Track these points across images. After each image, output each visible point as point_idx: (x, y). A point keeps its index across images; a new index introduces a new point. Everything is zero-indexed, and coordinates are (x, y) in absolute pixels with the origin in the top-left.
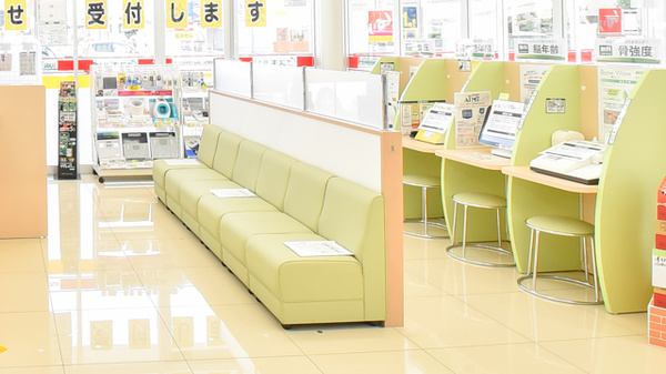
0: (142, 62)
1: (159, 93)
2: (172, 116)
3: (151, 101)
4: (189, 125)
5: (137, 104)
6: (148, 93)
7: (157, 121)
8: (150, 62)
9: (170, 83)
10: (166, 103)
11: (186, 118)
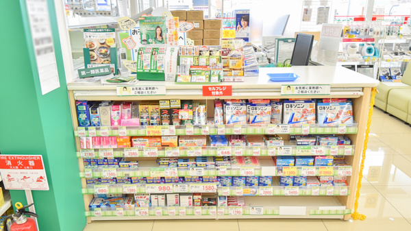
0: (356, 19)
1: (366, 40)
2: (375, 55)
3: (360, 45)
4: (387, 61)
5: (353, 47)
6: (359, 40)
7: (365, 58)
8: (362, 19)
9: (378, 33)
10: (372, 46)
11: (385, 56)
